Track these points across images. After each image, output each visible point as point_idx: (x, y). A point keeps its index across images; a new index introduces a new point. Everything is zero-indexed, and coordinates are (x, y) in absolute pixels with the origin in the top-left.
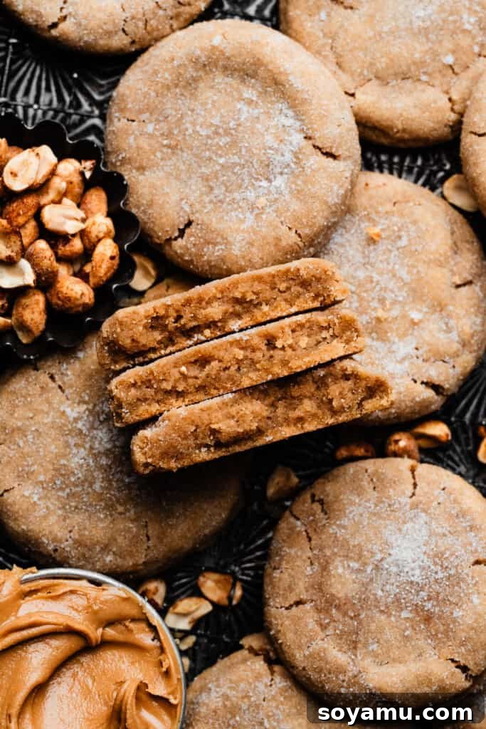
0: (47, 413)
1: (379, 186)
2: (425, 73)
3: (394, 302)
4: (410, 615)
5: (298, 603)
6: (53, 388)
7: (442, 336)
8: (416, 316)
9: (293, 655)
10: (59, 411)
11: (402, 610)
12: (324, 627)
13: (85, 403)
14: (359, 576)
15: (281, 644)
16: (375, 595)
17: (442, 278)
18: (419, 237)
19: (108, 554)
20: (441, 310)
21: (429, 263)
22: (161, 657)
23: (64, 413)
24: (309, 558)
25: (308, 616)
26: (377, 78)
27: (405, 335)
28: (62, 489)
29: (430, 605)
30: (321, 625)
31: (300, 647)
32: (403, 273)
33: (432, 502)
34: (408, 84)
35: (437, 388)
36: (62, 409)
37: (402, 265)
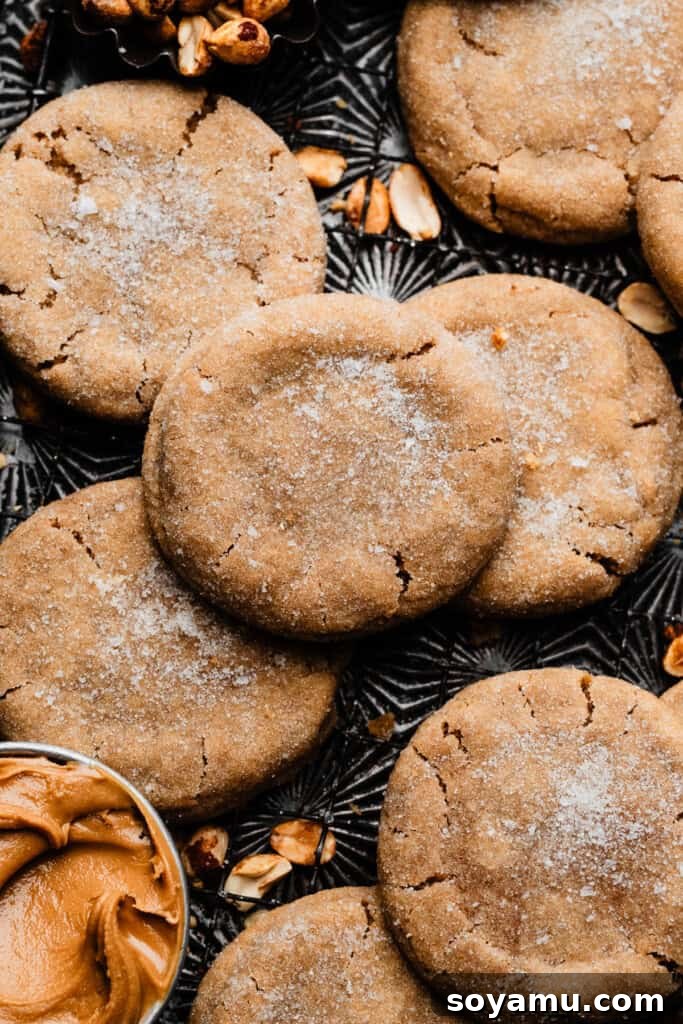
0: (71, 586)
1: (531, 291)
2: (593, 141)
3: (549, 445)
4: (594, 894)
5: (432, 881)
6: (79, 551)
7: (613, 491)
8: (578, 462)
9: (429, 954)
10: (86, 583)
11: (581, 887)
12: (471, 914)
13: (122, 572)
14: (518, 839)
15: (410, 938)
16: (542, 865)
17: (613, 414)
18: (584, 358)
19: (149, 781)
20: (614, 457)
21: (596, 393)
22: (153, 860)
23: (93, 585)
24: (445, 815)
25: (448, 899)
26: (529, 146)
27: (564, 489)
28: (87, 690)
29: (620, 879)
30: (466, 910)
31: (438, 943)
32: (562, 407)
33: (616, 730)
34: (571, 155)
35: (608, 563)
36: (90, 580)
37: (560, 395)
